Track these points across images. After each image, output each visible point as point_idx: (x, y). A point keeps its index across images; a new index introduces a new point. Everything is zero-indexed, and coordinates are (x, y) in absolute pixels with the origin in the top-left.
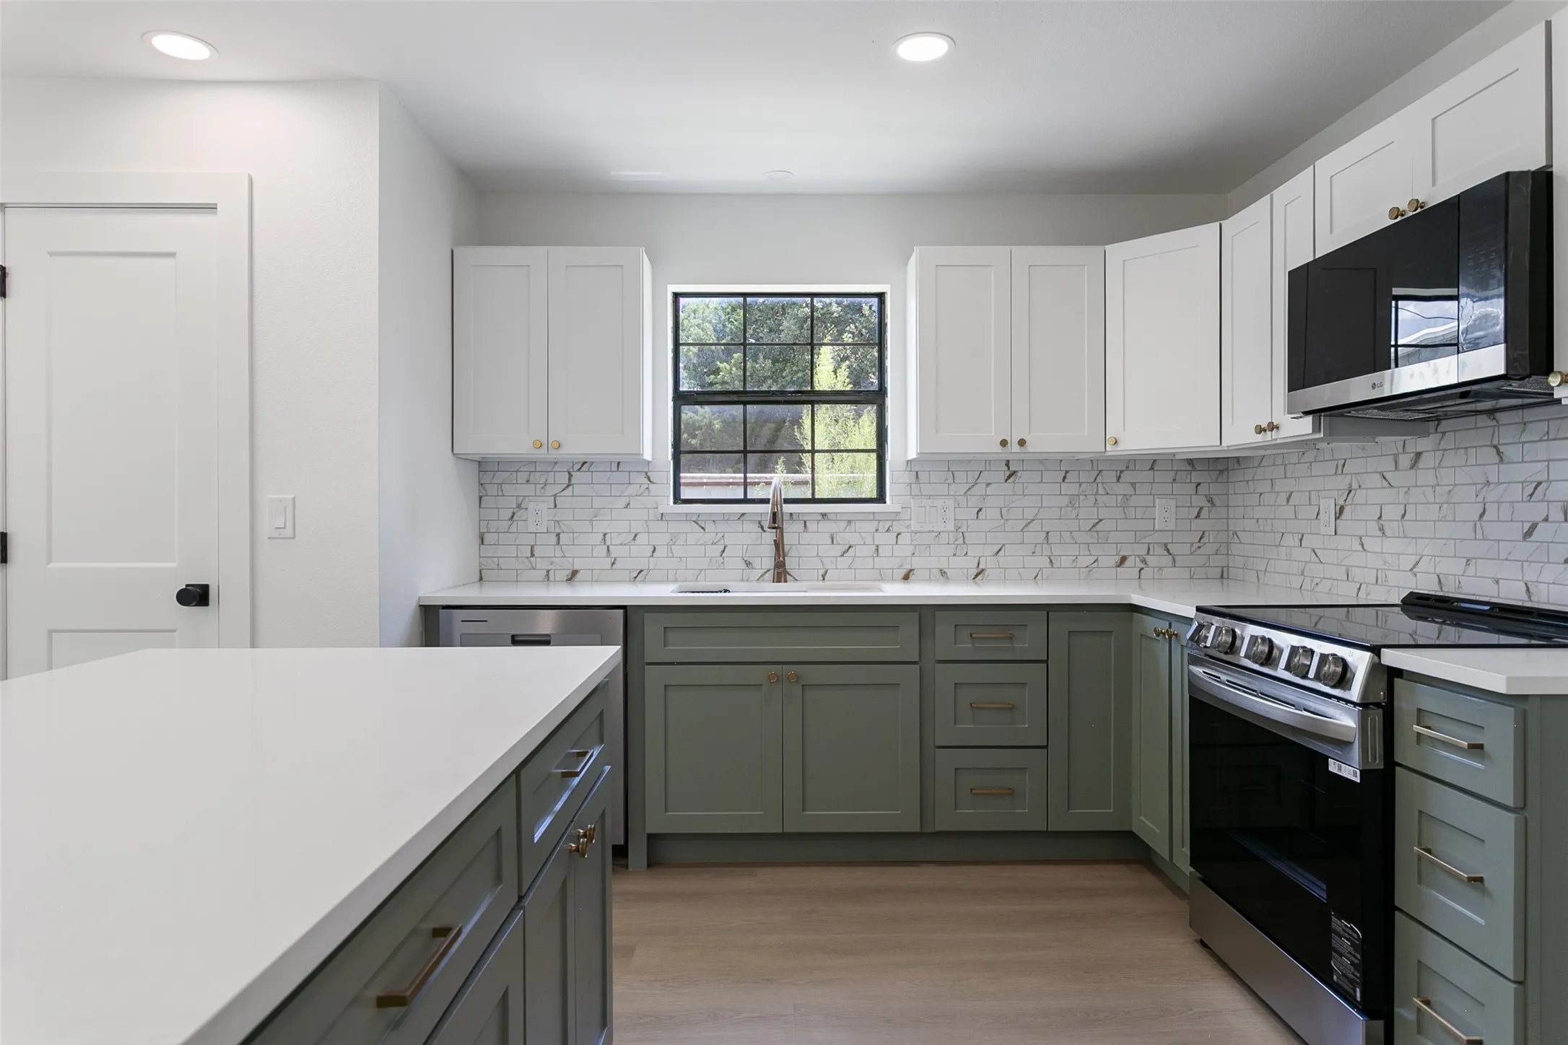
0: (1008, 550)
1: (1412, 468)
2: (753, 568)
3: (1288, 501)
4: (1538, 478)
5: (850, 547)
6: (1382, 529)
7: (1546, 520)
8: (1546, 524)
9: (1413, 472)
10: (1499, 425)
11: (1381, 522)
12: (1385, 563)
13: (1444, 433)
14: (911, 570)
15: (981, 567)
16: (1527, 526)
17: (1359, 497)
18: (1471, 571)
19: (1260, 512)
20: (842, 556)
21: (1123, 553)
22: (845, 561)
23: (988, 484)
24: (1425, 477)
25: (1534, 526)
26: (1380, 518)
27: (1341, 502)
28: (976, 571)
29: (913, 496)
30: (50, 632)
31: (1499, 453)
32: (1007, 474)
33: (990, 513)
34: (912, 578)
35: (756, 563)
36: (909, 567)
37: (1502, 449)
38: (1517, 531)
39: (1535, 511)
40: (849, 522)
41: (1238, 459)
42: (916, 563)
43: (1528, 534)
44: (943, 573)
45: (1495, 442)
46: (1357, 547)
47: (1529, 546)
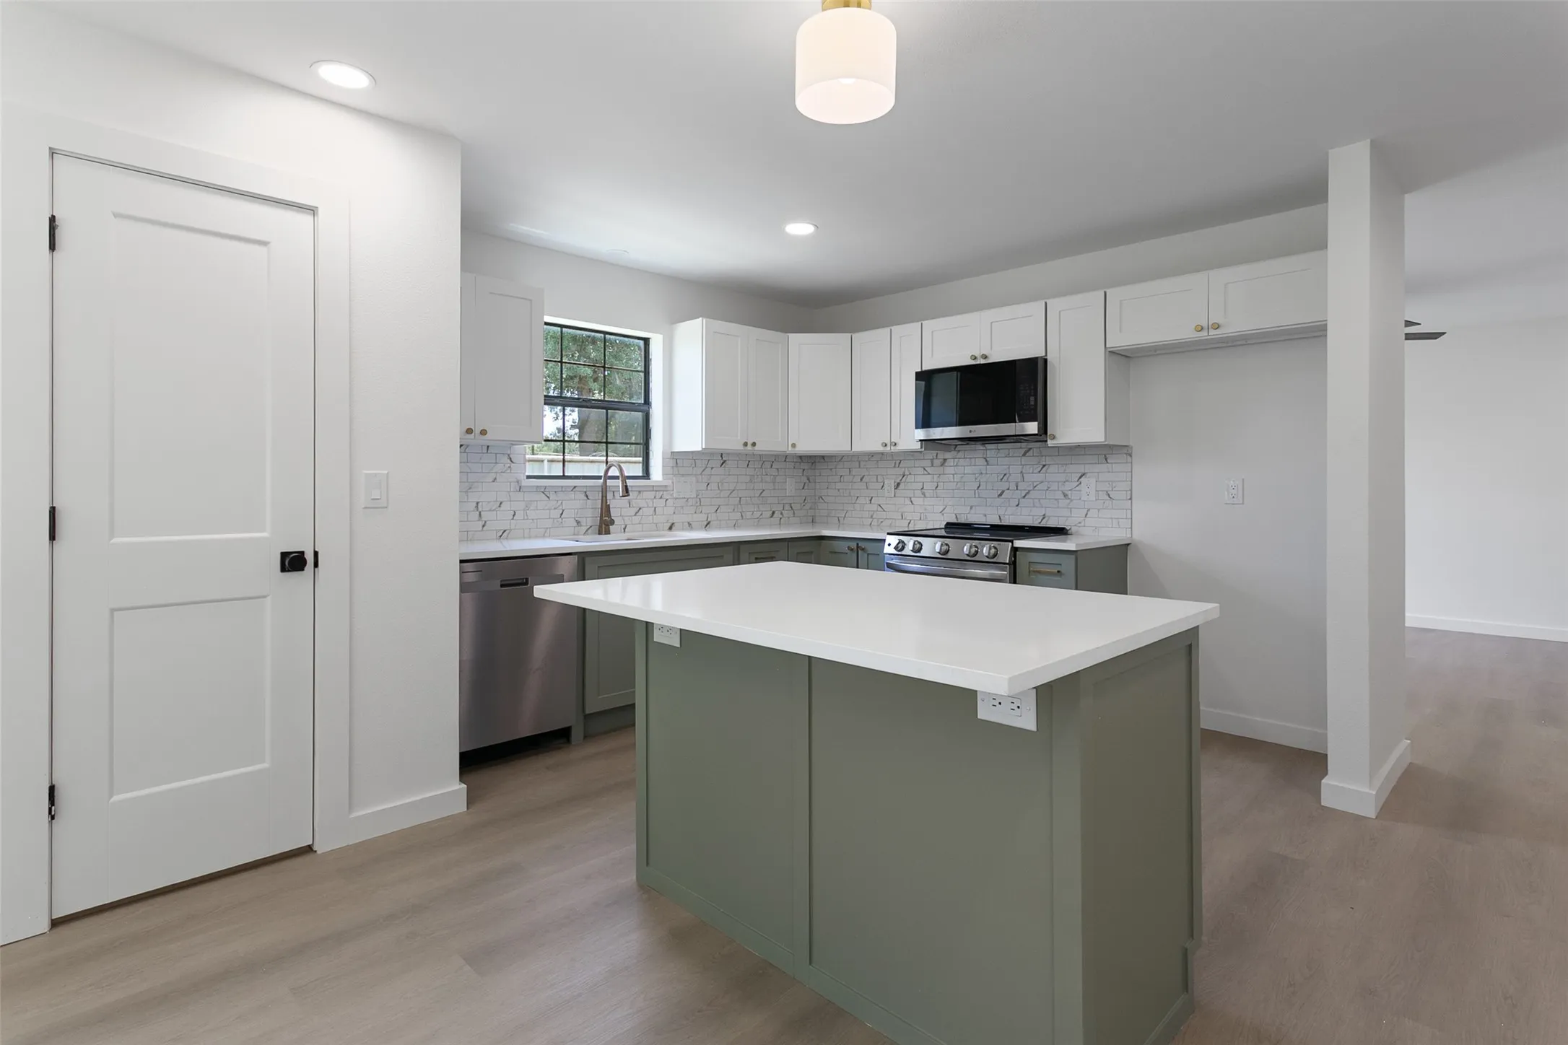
0: (723, 509)
1: (941, 466)
2: (581, 526)
3: (861, 480)
4: (1005, 472)
5: (640, 509)
6: (923, 494)
7: (1008, 489)
8: (1008, 491)
9: (942, 468)
10: (986, 449)
11: (923, 491)
12: (926, 509)
13: (959, 451)
14: (673, 524)
15: (709, 520)
16: (1000, 492)
17: (910, 479)
18: (973, 511)
19: (839, 486)
20: (635, 515)
21: (773, 510)
22: (636, 519)
23: (712, 468)
24: (949, 470)
25: (1003, 492)
26: (922, 489)
27: (898, 481)
28: (705, 523)
29: (674, 475)
30: (113, 611)
31: (986, 461)
32: (722, 462)
33: (713, 486)
34: (674, 528)
35: (583, 521)
36: (672, 522)
37: (988, 459)
38: (996, 494)
39: (1004, 486)
40: (640, 492)
41: (823, 457)
42: (675, 519)
43: (1001, 495)
44: (690, 524)
45: (985, 456)
46: (908, 502)
47: (1000, 500)
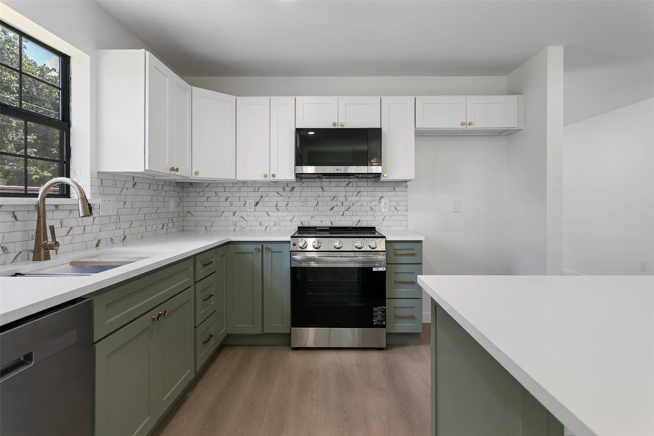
0: (134, 225)
1: (291, 191)
3: (226, 200)
4: (335, 196)
5: (71, 228)
6: (278, 209)
7: (337, 206)
8: (337, 207)
9: (291, 192)
10: (322, 182)
11: (277, 207)
12: (279, 219)
13: (304, 182)
14: (99, 240)
15: (125, 234)
16: (331, 207)
17: (267, 199)
18: (313, 219)
19: (206, 204)
20: (67, 235)
21: (164, 223)
22: (69, 238)
23: (127, 189)
24: (296, 193)
25: (333, 207)
26: (276, 206)
27: (257, 200)
28: (123, 237)
29: (100, 194)
31: (322, 189)
32: (133, 183)
33: (128, 205)
34: (100, 245)
36: (99, 239)
37: (323, 188)
38: (329, 208)
39: (334, 204)
40: (71, 211)
42: (102, 236)
43: (331, 209)
44: (112, 240)
45: (321, 186)
46: (265, 214)
47: (332, 212)
